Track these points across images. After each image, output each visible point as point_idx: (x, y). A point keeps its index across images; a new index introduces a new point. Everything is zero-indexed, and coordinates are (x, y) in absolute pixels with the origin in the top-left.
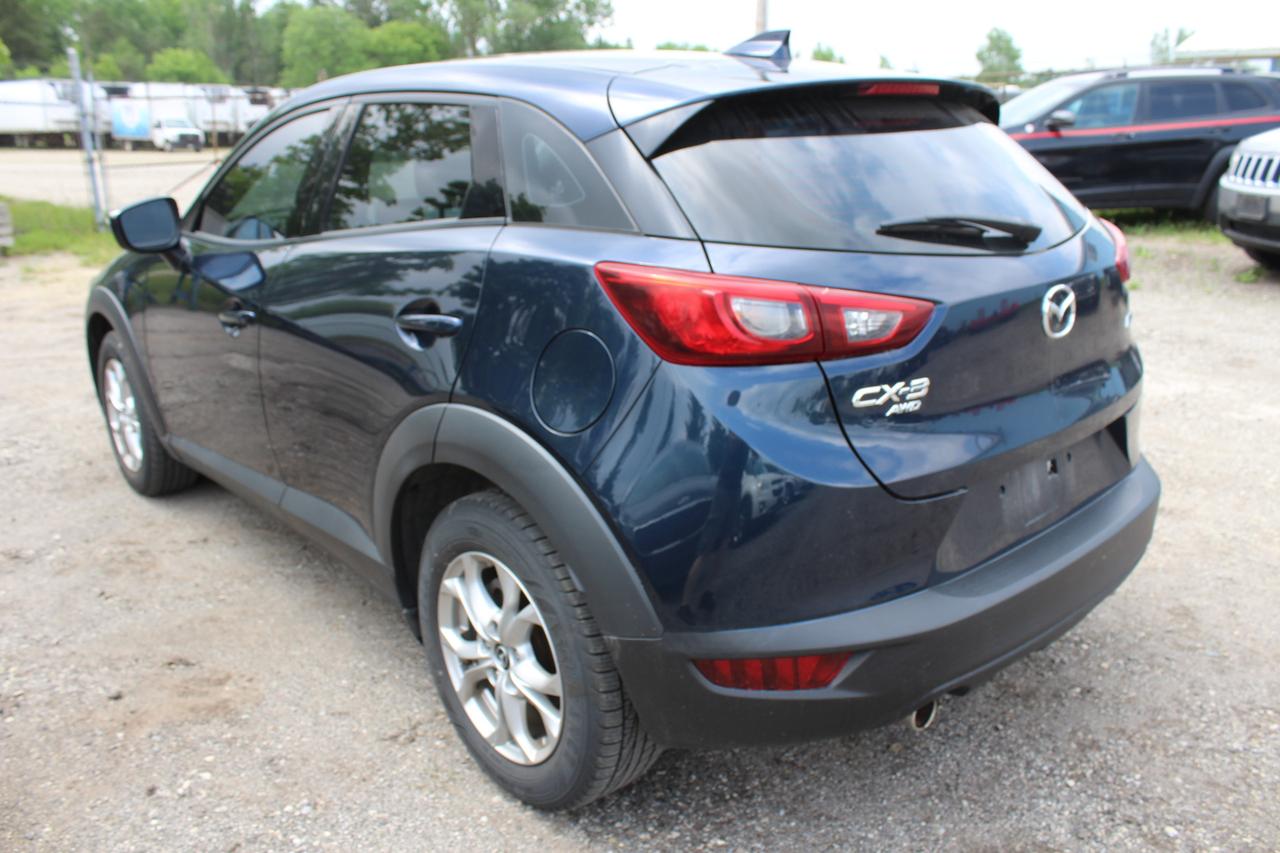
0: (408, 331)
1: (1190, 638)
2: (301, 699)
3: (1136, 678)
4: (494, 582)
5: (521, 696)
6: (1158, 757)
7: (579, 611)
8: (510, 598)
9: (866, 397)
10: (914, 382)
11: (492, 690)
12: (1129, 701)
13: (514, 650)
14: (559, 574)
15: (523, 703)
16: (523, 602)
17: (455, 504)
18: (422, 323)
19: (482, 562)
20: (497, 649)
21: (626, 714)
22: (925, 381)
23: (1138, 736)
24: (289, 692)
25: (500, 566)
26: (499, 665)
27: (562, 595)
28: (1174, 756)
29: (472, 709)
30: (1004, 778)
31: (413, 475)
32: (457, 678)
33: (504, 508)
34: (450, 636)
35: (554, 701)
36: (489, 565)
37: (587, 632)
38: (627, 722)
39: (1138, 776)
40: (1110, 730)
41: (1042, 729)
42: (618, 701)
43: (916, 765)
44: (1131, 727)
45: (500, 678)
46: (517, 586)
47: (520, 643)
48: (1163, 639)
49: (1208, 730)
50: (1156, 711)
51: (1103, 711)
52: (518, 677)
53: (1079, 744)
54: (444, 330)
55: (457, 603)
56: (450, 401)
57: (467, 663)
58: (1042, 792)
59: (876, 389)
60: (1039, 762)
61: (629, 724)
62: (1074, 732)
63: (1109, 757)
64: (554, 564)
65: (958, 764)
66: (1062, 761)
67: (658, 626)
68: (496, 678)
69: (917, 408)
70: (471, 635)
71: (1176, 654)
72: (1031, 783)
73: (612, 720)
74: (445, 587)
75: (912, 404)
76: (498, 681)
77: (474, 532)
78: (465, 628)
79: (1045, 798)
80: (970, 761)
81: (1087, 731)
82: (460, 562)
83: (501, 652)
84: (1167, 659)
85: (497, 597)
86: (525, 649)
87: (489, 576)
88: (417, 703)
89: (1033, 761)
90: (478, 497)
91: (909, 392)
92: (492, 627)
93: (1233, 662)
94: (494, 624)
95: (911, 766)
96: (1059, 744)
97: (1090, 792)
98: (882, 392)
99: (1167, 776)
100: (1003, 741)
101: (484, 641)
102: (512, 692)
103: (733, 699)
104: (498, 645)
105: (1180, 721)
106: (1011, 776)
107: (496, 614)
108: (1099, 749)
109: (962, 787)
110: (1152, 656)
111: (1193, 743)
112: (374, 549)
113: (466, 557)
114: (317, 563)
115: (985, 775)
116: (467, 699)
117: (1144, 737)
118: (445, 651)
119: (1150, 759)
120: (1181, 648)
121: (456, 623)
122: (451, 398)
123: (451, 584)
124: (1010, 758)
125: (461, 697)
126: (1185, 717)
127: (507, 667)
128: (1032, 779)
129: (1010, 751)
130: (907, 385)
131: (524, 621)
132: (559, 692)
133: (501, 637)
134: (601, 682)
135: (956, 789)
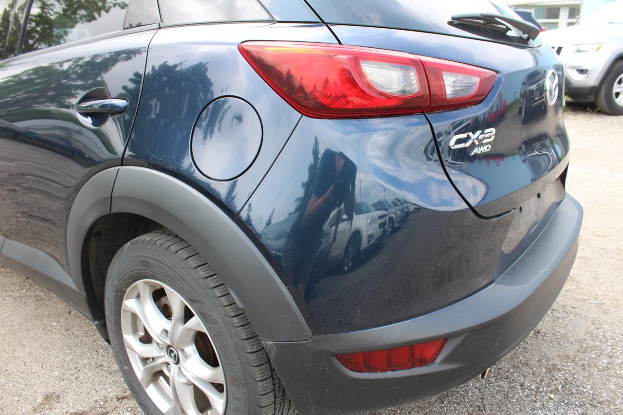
0: (85, 115)
1: (580, 294)
2: (23, 390)
3: (561, 321)
4: (163, 299)
5: (189, 383)
6: (594, 371)
7: (236, 320)
8: (177, 311)
9: (459, 141)
10: (487, 131)
11: (167, 379)
12: (563, 336)
13: (183, 350)
14: (217, 292)
15: (192, 387)
16: (188, 315)
17: (129, 243)
18: (96, 107)
19: (151, 285)
20: (169, 350)
21: (277, 394)
22: (493, 130)
23: (577, 359)
24: (14, 386)
25: (168, 288)
26: (170, 360)
27: (220, 308)
28: (603, 370)
29: (151, 391)
30: (511, 397)
31: (95, 223)
32: (139, 370)
33: (168, 244)
34: (131, 340)
35: (219, 388)
36: (158, 288)
37: (243, 336)
38: (277, 399)
39: (589, 387)
40: (560, 356)
41: (521, 360)
42: (271, 385)
43: (454, 395)
44: (571, 354)
45: (172, 370)
46: (182, 301)
47: (187, 345)
48: (566, 296)
49: (614, 351)
50: (581, 341)
51: (551, 344)
52: (185, 369)
53: (547, 368)
54: (114, 111)
55: (134, 317)
56: (122, 165)
57: (145, 360)
58: (538, 405)
59: (464, 136)
60: (527, 383)
61: (278, 400)
62: (540, 360)
63: (567, 375)
64: (213, 285)
65: (479, 390)
66: (541, 381)
67: (309, 332)
68: (169, 371)
69: (488, 150)
70: (147, 339)
71: (576, 305)
72: (528, 399)
73: (267, 400)
74: (125, 305)
75: (486, 147)
76: (172, 372)
77: (146, 264)
78: (142, 334)
79: (541, 409)
80: (486, 388)
81: (548, 360)
82: (136, 286)
83: (171, 351)
84: (573, 308)
85: (166, 312)
86: (191, 350)
87: (158, 295)
88: (110, 384)
89: (524, 383)
90: (146, 237)
91: (485, 138)
92: (164, 334)
93: (608, 306)
94: (166, 332)
95: (451, 395)
96: (535, 369)
97: (566, 402)
98: (468, 138)
99: (604, 384)
100: (501, 371)
101: (158, 344)
102: (183, 380)
103: (366, 381)
104: (169, 346)
105: (596, 346)
106: (514, 396)
107: (166, 324)
108: (559, 370)
109: (487, 406)
110: (564, 306)
111: (610, 360)
112: (71, 280)
113: (140, 283)
114: (36, 287)
115: (499, 397)
116: (148, 385)
117: (581, 359)
118: (128, 351)
119: (591, 374)
120: (578, 300)
121: (135, 330)
122: (123, 162)
123: (130, 304)
124: (510, 383)
125: (143, 384)
126: (598, 343)
127: (178, 362)
128: (527, 396)
129: (508, 378)
130: (482, 133)
131: (190, 329)
132: (221, 380)
133: (171, 341)
134: (258, 373)
135: (484, 409)
